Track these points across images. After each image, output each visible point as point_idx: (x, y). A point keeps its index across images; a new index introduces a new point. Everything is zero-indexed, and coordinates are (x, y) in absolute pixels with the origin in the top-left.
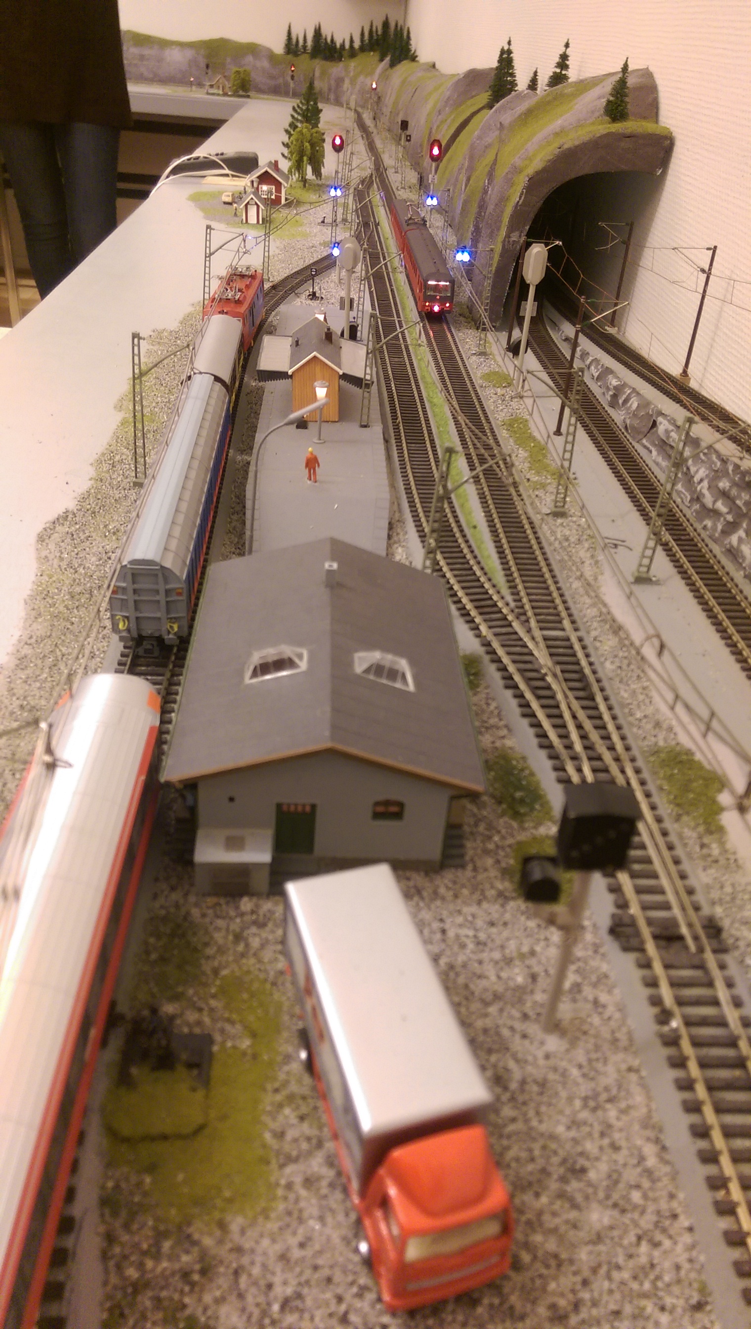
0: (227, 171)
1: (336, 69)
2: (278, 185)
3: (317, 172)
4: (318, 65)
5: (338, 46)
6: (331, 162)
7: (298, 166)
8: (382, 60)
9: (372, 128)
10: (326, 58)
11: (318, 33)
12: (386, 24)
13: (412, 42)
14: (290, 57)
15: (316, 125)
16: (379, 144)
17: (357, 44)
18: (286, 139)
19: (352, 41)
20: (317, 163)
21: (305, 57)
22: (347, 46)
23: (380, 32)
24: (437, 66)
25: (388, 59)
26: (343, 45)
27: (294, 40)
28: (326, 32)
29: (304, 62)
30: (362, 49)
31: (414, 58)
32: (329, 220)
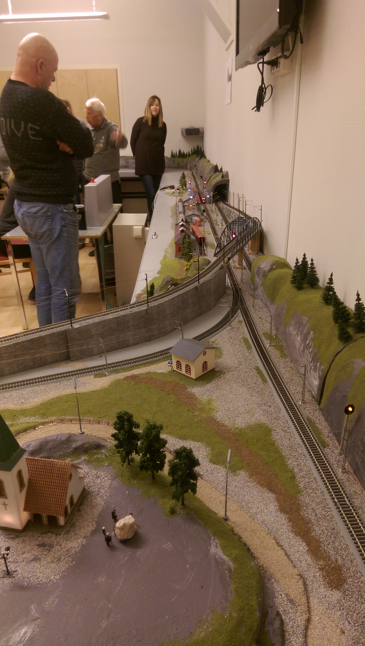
0: (169, 189)
1: (185, 160)
2: (180, 190)
3: (186, 187)
4: (181, 159)
5: (185, 154)
6: (188, 186)
7: (182, 187)
8: (197, 157)
9: (195, 176)
10: (182, 158)
11: (180, 151)
12: (198, 147)
13: (205, 153)
14: (173, 158)
15: (185, 180)
16: (197, 180)
17: (190, 153)
18: (180, 182)
19: (189, 153)
20: (186, 186)
21: (177, 158)
22: (188, 153)
23: (196, 150)
24: (210, 161)
25: (199, 157)
26: (187, 154)
27: (173, 154)
28: (182, 151)
29: (177, 160)
30: (192, 154)
31: (205, 157)
32: (189, 194)
